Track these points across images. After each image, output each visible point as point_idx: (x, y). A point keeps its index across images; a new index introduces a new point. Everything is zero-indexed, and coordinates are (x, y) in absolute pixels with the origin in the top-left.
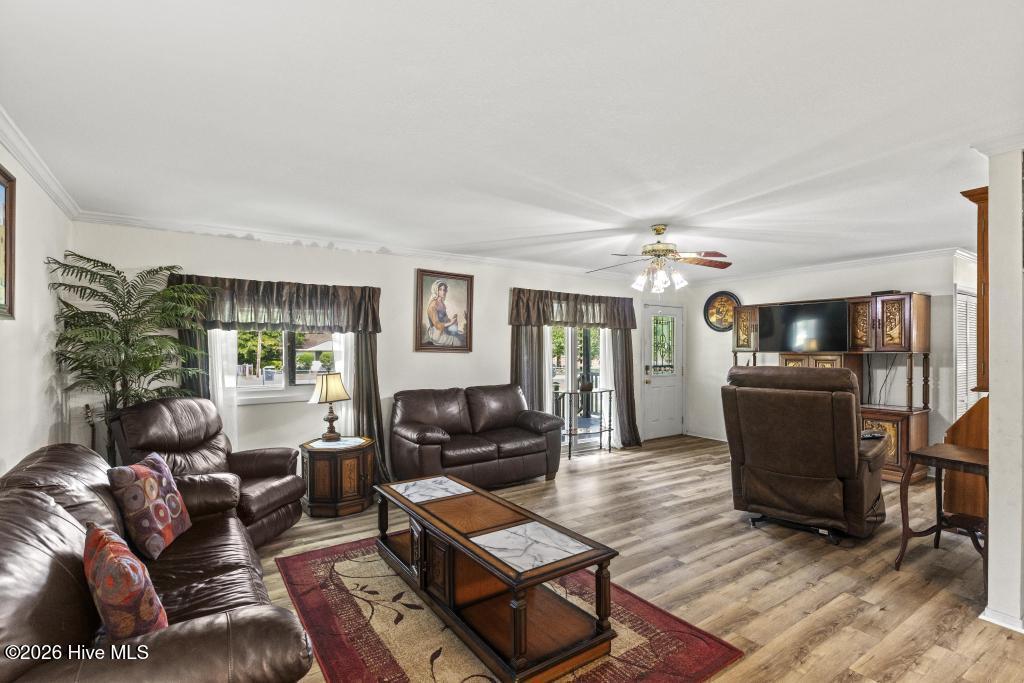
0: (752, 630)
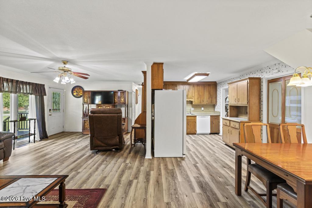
0: (106, 182)
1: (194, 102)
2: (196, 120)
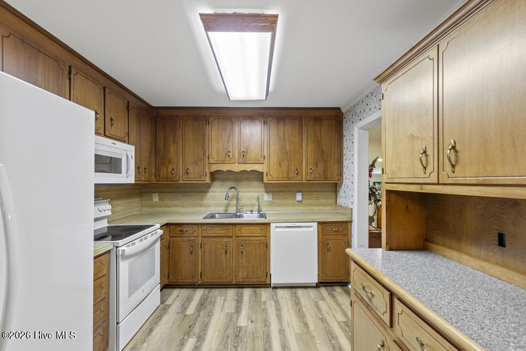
1: (267, 176)
2: (267, 238)
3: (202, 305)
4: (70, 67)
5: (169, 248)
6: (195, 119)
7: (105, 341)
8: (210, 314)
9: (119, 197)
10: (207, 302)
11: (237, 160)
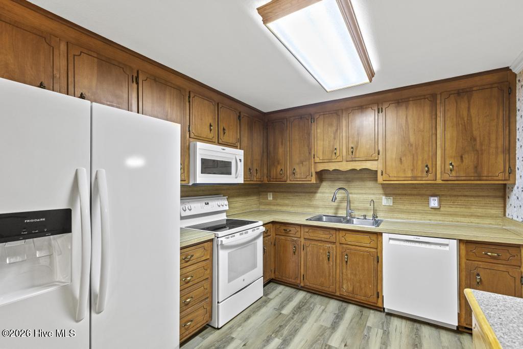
1: (382, 175)
2: (379, 250)
3: (299, 308)
4: (190, 92)
5: (275, 245)
6: (301, 118)
7: (208, 314)
8: (304, 321)
9: (239, 195)
10: (306, 307)
11: (344, 158)
